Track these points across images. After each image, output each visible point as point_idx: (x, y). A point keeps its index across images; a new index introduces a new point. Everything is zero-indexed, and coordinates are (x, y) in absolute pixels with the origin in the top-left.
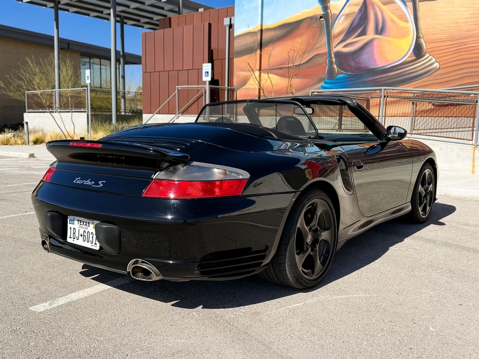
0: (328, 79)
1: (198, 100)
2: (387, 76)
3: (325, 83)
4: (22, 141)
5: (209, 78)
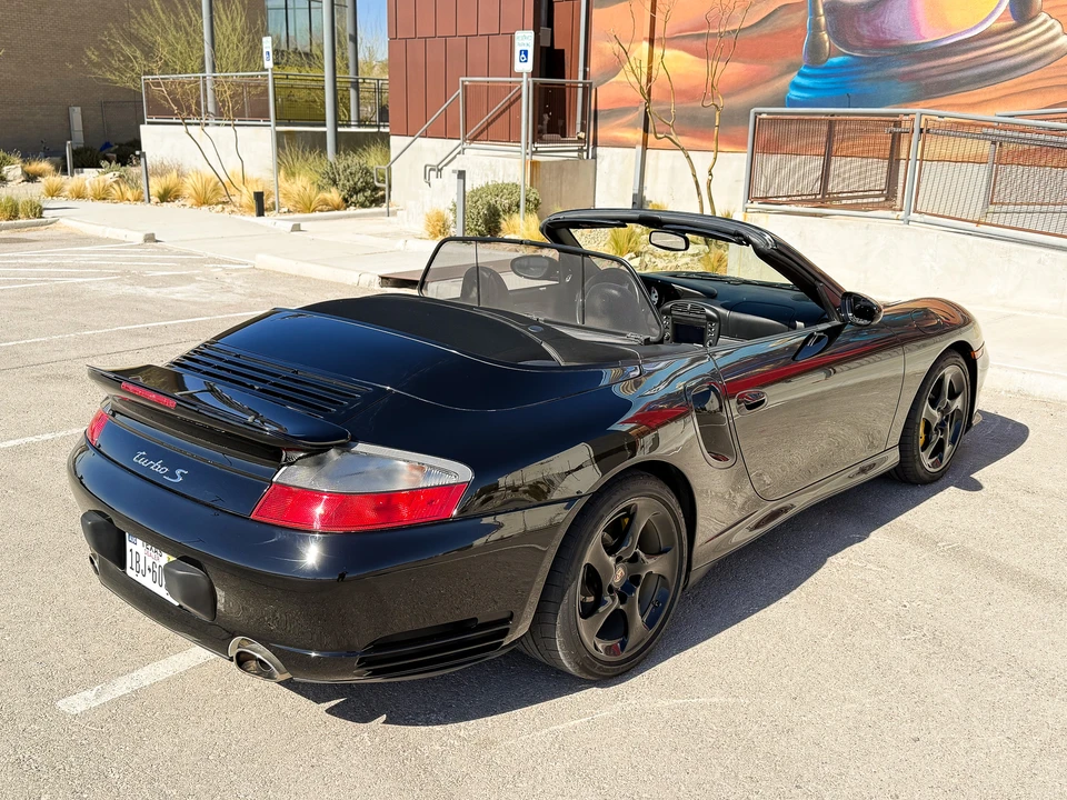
0: (806, 67)
1: (509, 106)
2: (944, 65)
3: (801, 75)
4: (136, 193)
5: (528, 67)
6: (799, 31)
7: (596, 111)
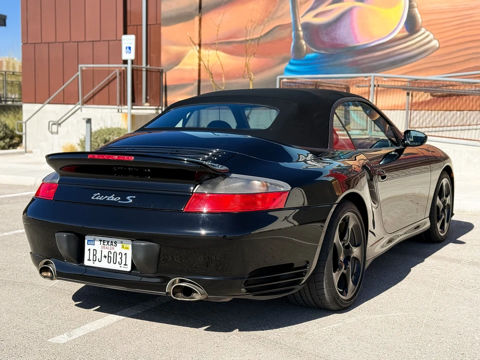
0: (294, 59)
2: (371, 57)
3: (291, 64)
5: (131, 56)
6: (288, 40)
7: (166, 86)
